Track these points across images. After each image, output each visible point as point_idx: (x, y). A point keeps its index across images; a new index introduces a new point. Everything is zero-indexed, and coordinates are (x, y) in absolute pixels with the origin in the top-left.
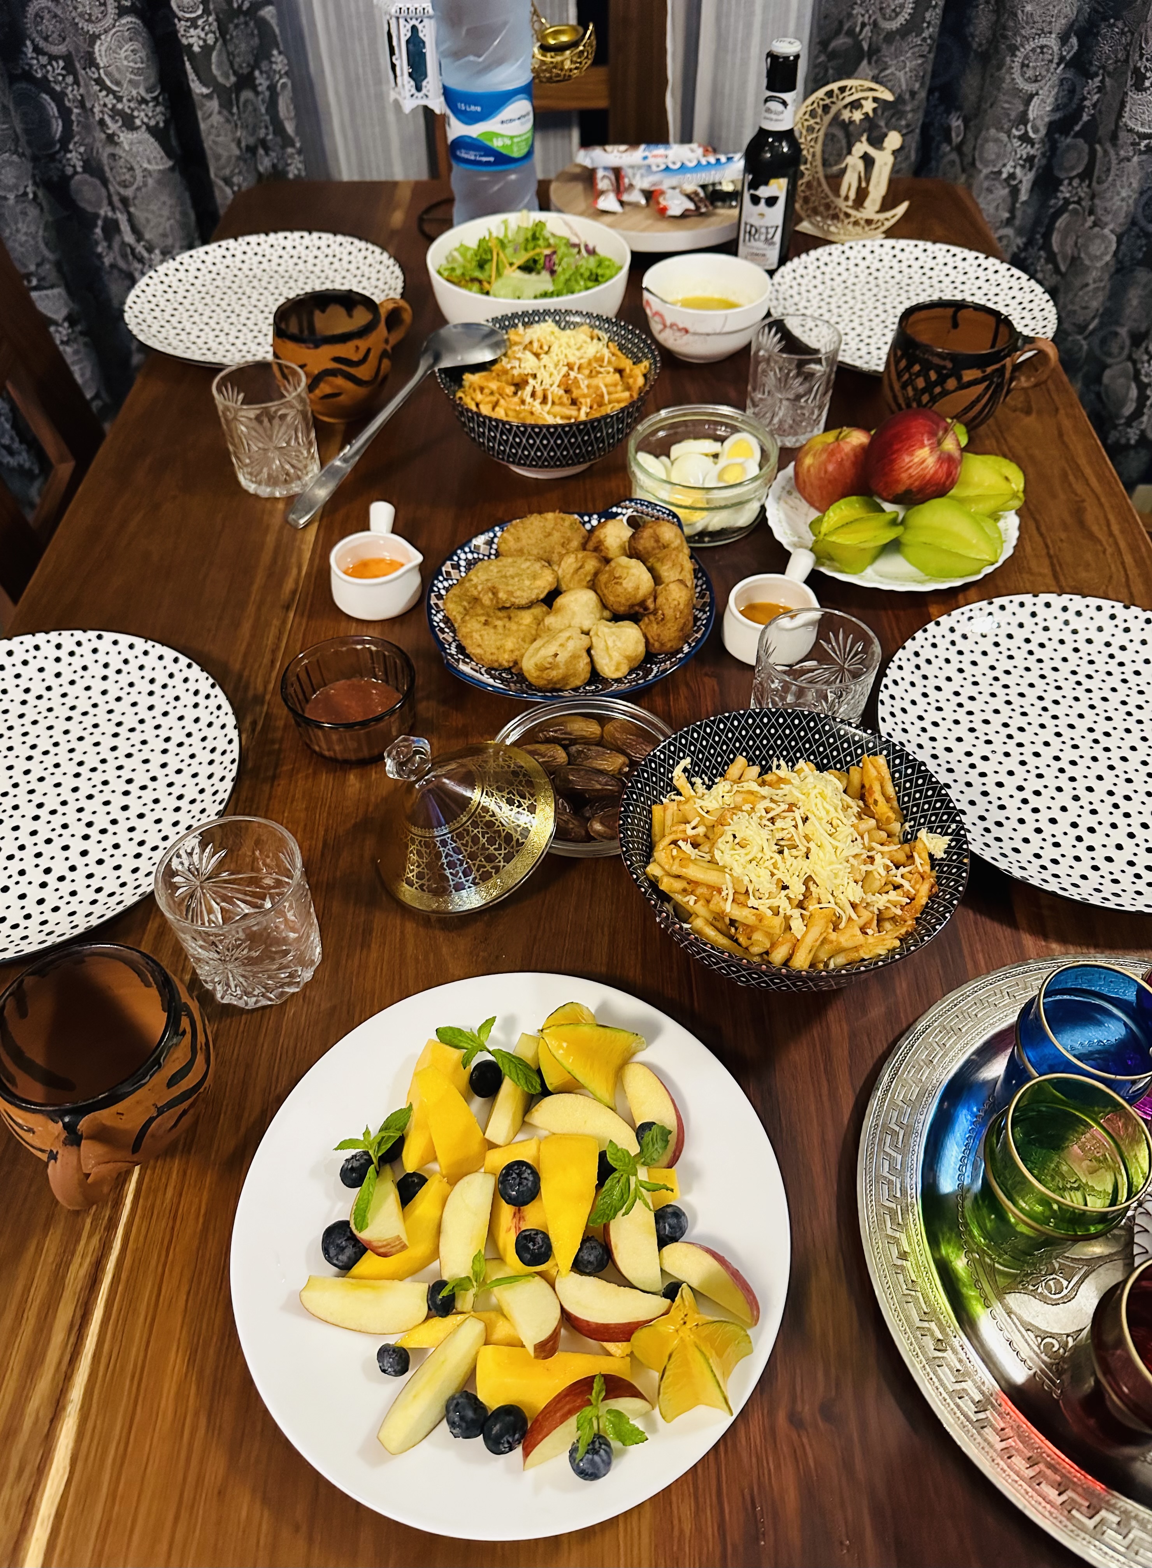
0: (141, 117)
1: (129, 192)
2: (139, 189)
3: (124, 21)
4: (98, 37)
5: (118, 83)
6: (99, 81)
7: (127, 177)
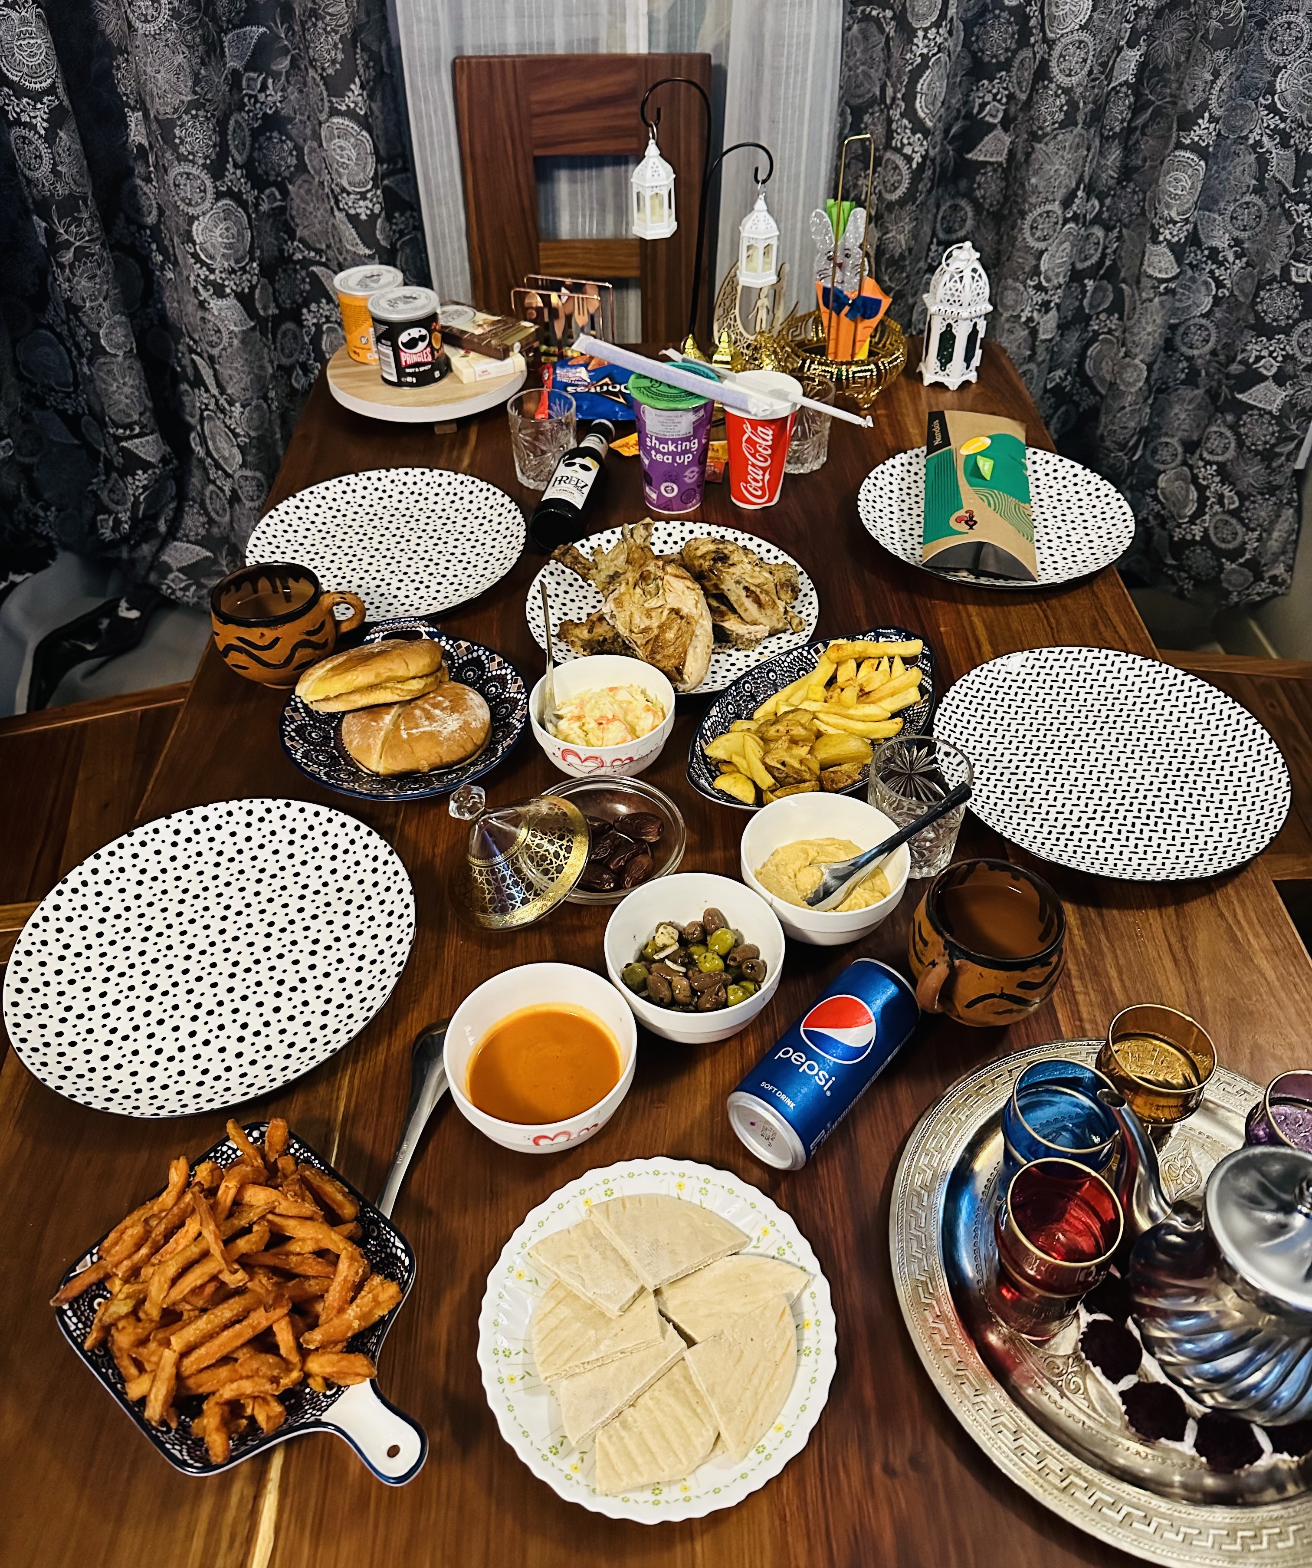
0: (230, 286)
1: (215, 352)
2: (224, 349)
3: (220, 204)
4: (197, 218)
5: (212, 258)
6: (195, 255)
7: (214, 338)
